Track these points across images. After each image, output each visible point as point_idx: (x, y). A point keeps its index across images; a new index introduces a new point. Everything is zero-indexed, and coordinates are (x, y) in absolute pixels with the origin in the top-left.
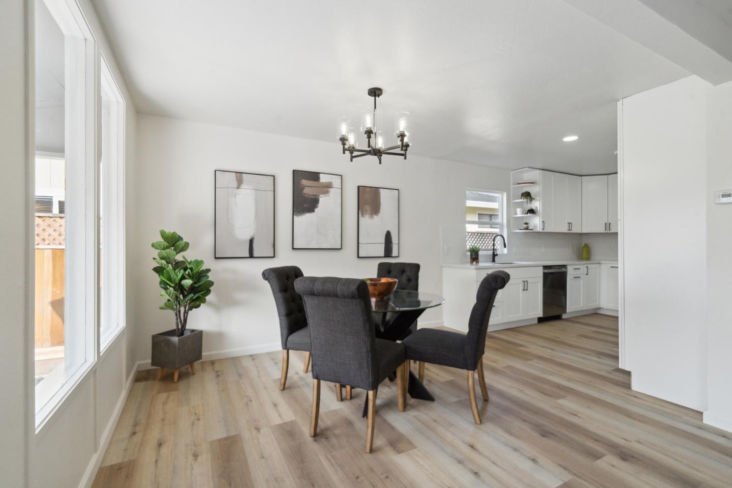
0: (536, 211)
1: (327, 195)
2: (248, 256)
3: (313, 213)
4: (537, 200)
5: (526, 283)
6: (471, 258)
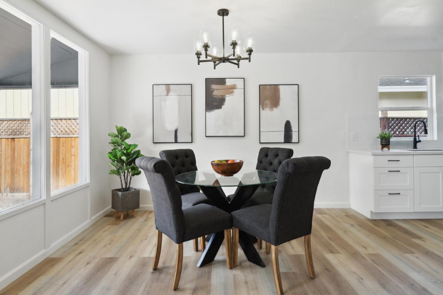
1: (232, 95)
2: (174, 142)
3: (220, 110)
6: (381, 144)
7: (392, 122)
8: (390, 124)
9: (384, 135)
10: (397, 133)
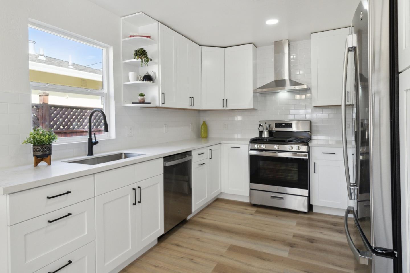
0: (154, 77)
4: (156, 63)
5: (138, 190)
6: (34, 155)
7: (55, 112)
8: (52, 115)
9: (40, 136)
10: (62, 127)
